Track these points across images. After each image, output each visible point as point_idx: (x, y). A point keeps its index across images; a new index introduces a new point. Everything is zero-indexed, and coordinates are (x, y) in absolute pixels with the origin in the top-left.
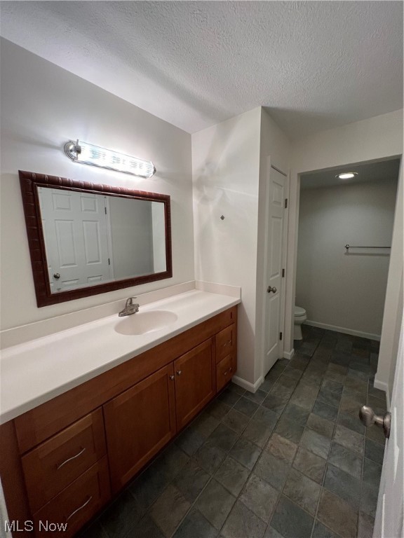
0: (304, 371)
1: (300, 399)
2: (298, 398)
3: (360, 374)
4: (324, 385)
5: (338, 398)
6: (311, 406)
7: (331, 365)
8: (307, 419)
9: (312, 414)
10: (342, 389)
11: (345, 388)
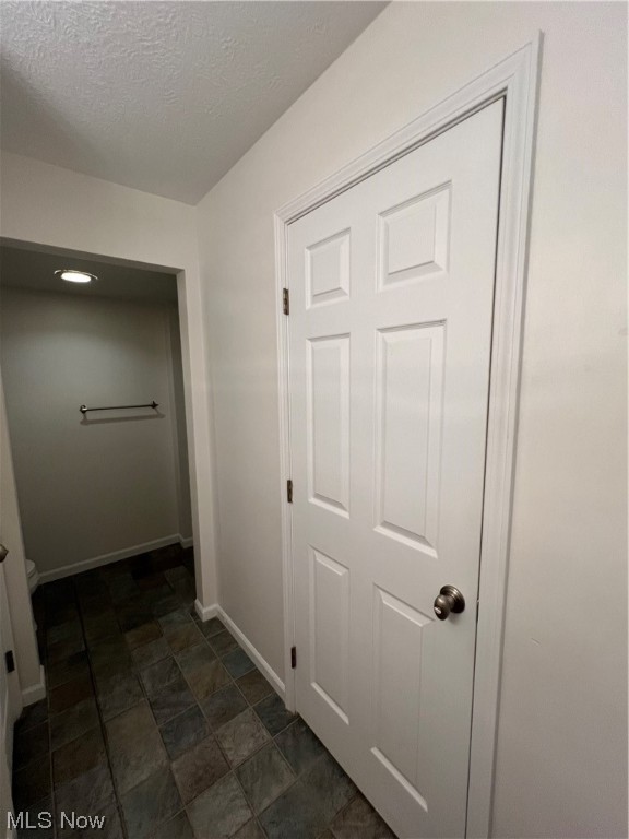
0: (95, 693)
1: (133, 763)
2: (127, 764)
3: (175, 616)
4: (148, 686)
5: (181, 686)
6: (161, 751)
7: (130, 637)
8: (175, 784)
9: (174, 765)
10: (175, 665)
11: (177, 659)
